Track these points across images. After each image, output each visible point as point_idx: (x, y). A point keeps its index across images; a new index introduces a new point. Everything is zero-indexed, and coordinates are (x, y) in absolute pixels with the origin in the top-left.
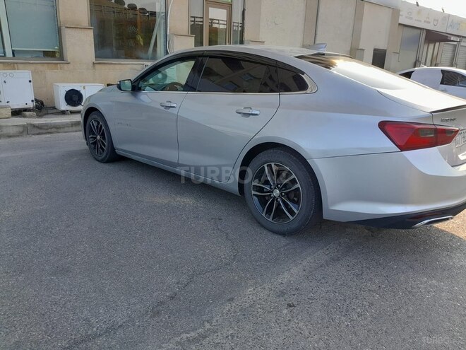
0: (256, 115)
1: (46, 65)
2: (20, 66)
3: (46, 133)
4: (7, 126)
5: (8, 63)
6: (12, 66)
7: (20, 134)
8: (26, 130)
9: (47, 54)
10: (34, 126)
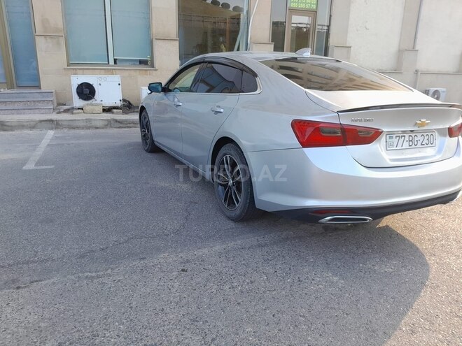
0: (221, 112)
1: (138, 71)
2: (117, 71)
3: (125, 127)
4: (95, 120)
5: (108, 69)
6: (111, 72)
7: (105, 127)
8: (109, 124)
9: (142, 62)
10: (116, 121)
